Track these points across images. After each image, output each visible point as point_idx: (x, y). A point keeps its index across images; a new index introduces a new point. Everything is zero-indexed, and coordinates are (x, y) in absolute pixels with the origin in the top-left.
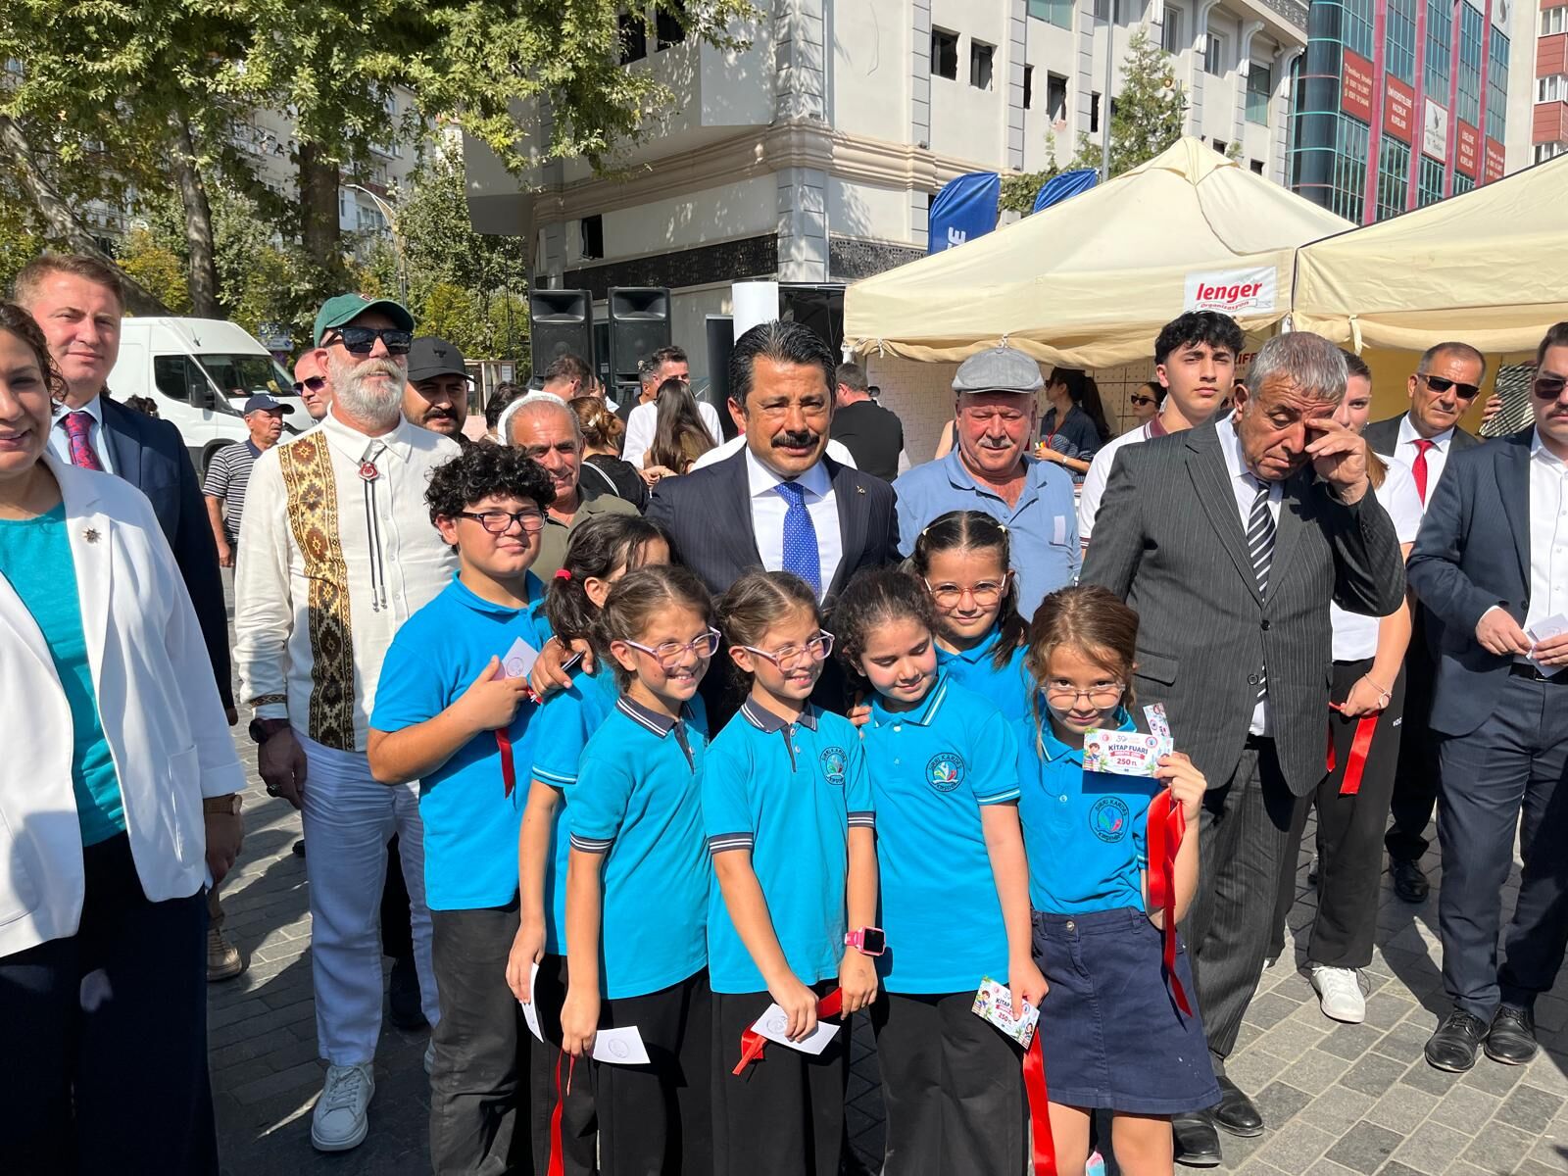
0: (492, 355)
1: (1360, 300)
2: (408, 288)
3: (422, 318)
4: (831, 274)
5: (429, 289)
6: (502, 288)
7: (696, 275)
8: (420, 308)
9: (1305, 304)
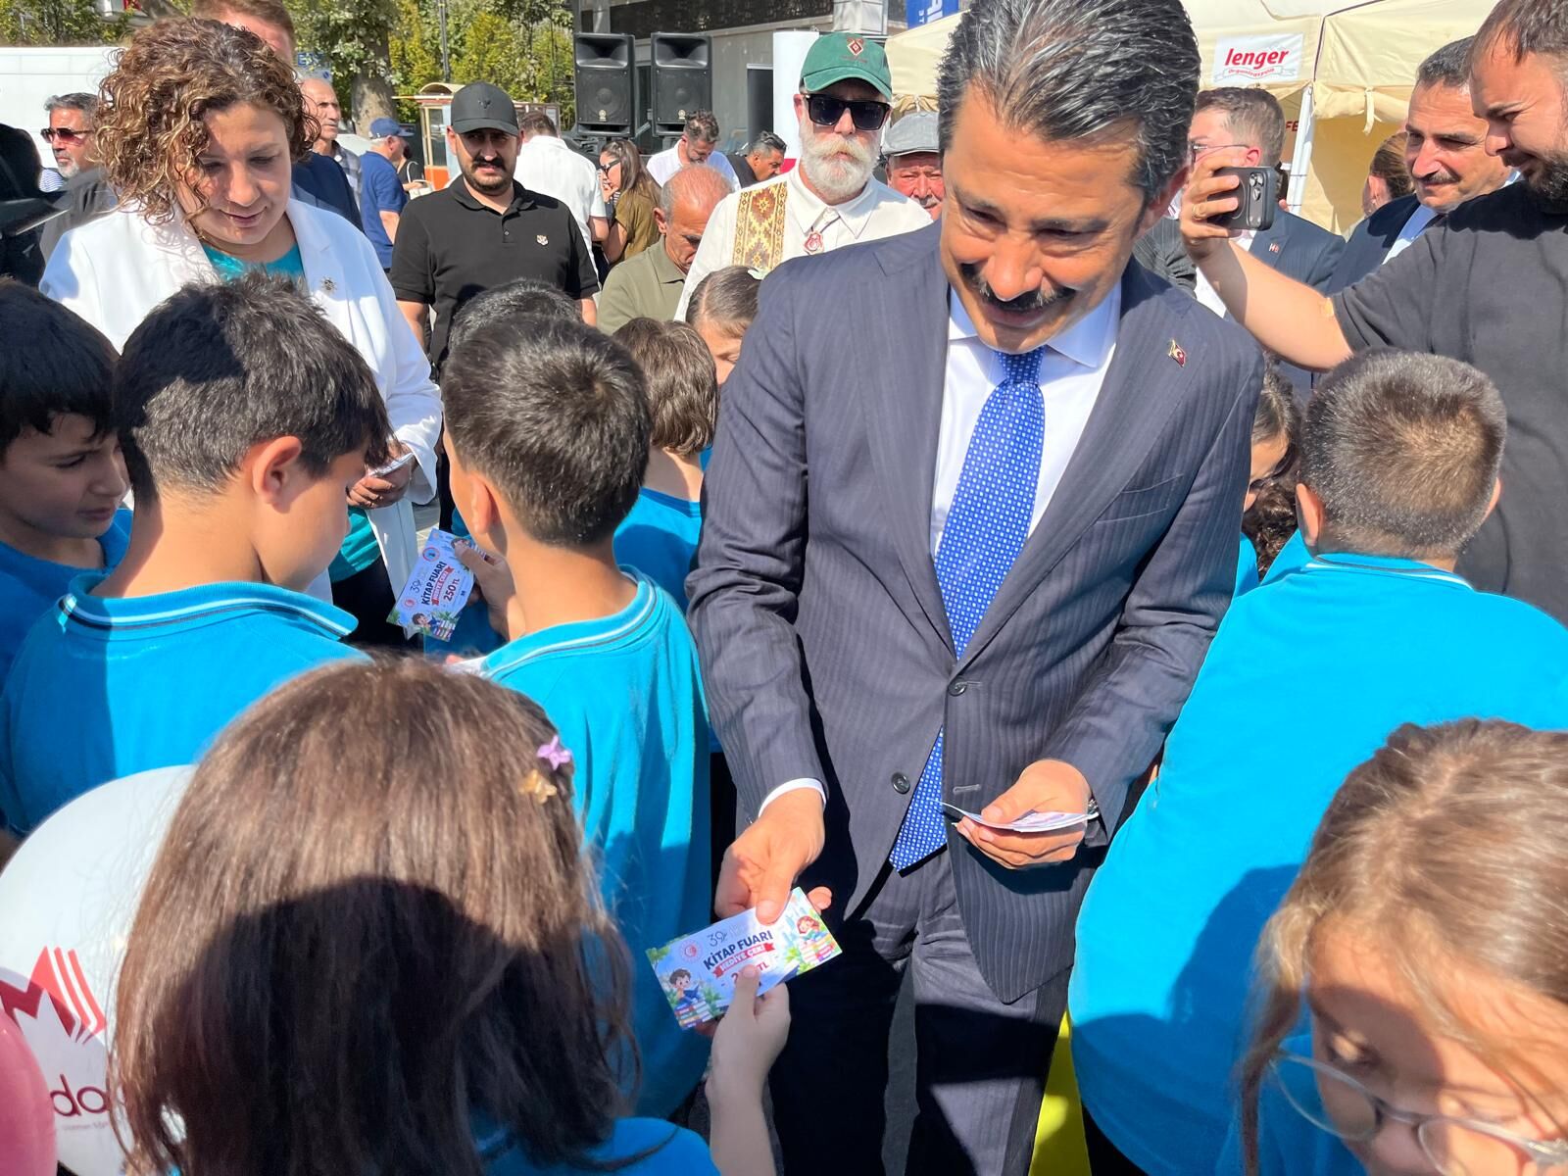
0: (536, 95)
1: (1378, 73)
2: (447, 16)
3: (463, 50)
4: (889, 18)
5: (469, 18)
6: (546, 20)
7: (748, 15)
8: (460, 39)
9: (1326, 74)
